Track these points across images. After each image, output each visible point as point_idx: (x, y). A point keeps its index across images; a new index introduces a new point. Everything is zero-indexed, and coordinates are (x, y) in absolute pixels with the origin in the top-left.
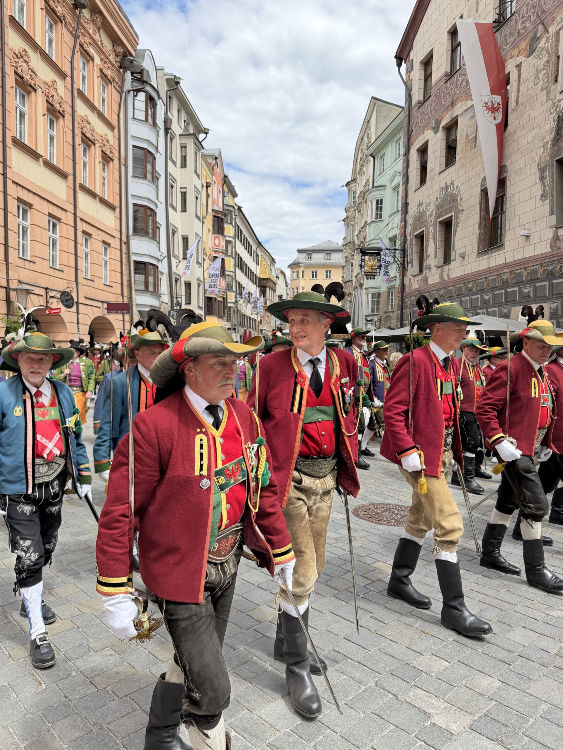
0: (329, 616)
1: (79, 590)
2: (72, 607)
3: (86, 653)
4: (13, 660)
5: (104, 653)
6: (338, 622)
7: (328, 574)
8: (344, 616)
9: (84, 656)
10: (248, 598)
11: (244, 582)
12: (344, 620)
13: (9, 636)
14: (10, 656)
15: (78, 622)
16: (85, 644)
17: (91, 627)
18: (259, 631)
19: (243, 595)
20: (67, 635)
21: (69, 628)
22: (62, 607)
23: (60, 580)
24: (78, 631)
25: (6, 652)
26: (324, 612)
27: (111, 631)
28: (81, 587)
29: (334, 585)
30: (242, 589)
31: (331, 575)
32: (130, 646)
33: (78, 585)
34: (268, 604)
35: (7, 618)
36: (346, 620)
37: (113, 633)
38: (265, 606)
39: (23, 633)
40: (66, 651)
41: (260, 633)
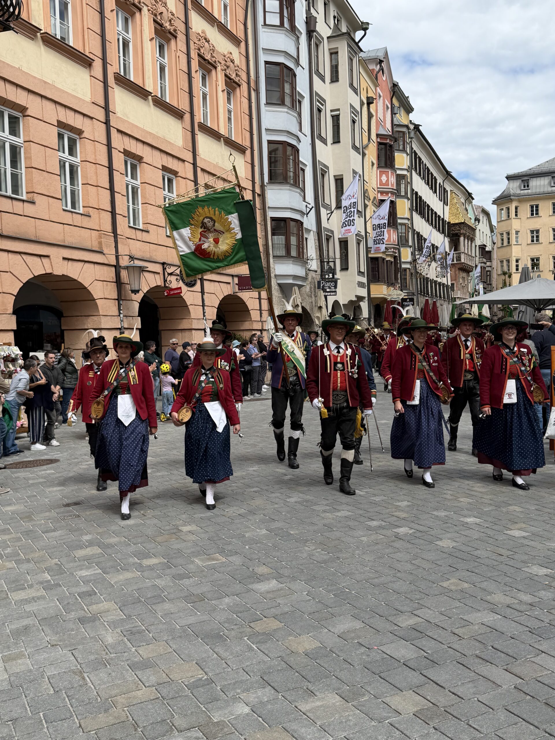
0: (502, 715)
1: (171, 650)
2: (159, 672)
3: (167, 732)
4: (83, 732)
5: (189, 735)
6: (516, 724)
7: (511, 654)
8: (524, 716)
9: (165, 735)
10: (387, 679)
11: (386, 656)
12: (524, 723)
13: (83, 702)
14: (80, 726)
15: (164, 692)
16: (168, 721)
17: (179, 699)
18: (396, 725)
19: (382, 675)
20: (149, 707)
21: (152, 698)
22: (147, 670)
23: (151, 635)
24: (163, 702)
25: (76, 720)
26: (495, 708)
27: (202, 706)
28: (174, 647)
29: (517, 670)
30: (380, 666)
31: (515, 656)
32: (222, 729)
33: (171, 643)
34: (415, 689)
35: (84, 678)
36: (528, 722)
37: (204, 709)
38: (411, 691)
39: (99, 699)
40: (144, 727)
41: (397, 729)
